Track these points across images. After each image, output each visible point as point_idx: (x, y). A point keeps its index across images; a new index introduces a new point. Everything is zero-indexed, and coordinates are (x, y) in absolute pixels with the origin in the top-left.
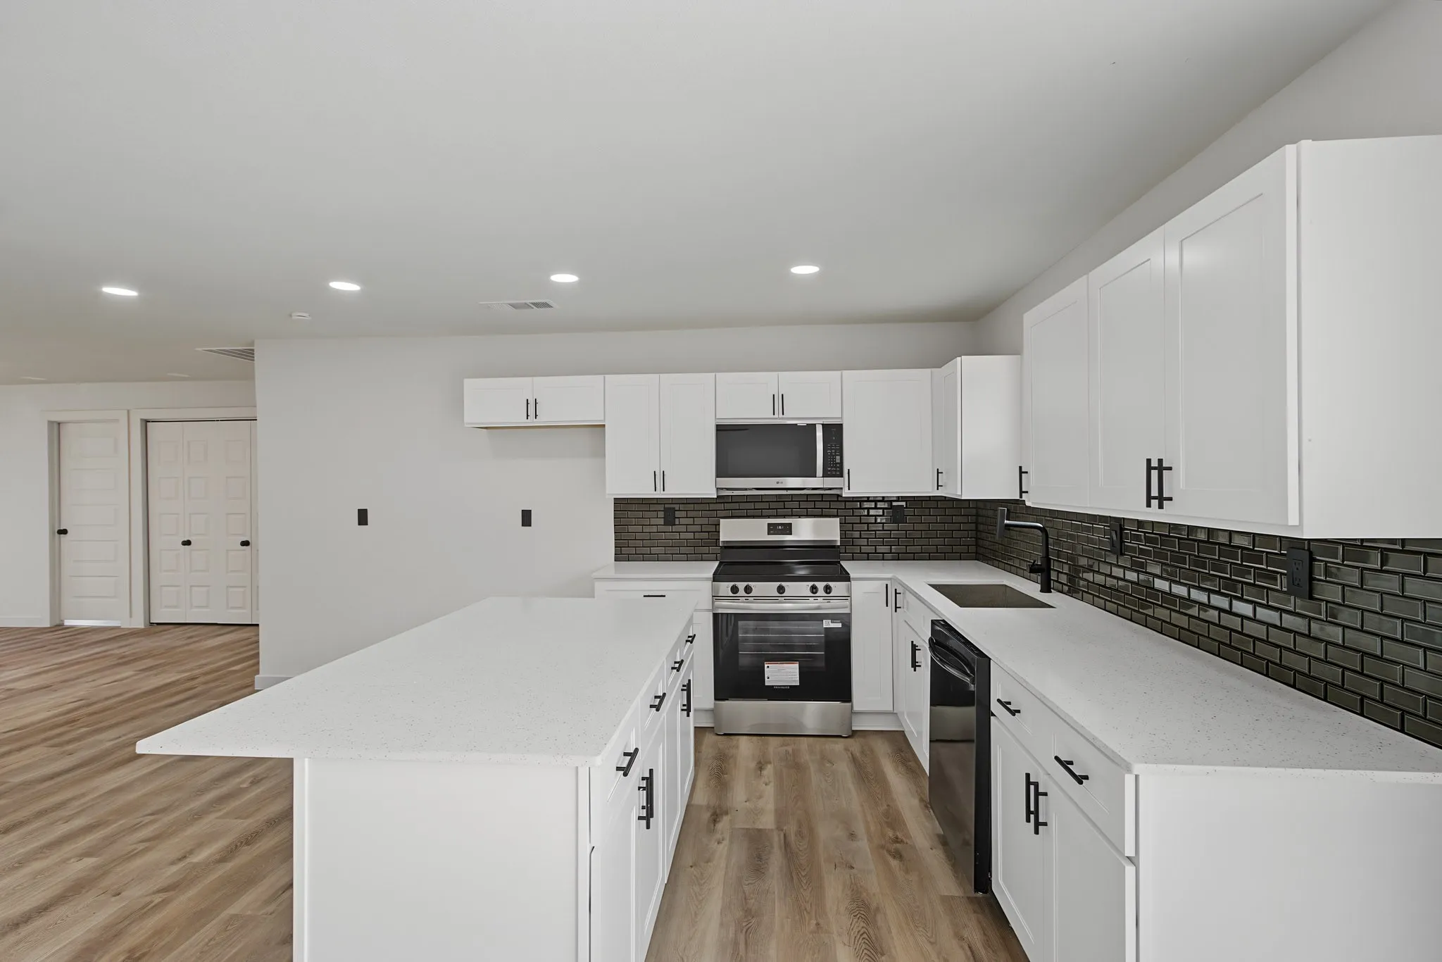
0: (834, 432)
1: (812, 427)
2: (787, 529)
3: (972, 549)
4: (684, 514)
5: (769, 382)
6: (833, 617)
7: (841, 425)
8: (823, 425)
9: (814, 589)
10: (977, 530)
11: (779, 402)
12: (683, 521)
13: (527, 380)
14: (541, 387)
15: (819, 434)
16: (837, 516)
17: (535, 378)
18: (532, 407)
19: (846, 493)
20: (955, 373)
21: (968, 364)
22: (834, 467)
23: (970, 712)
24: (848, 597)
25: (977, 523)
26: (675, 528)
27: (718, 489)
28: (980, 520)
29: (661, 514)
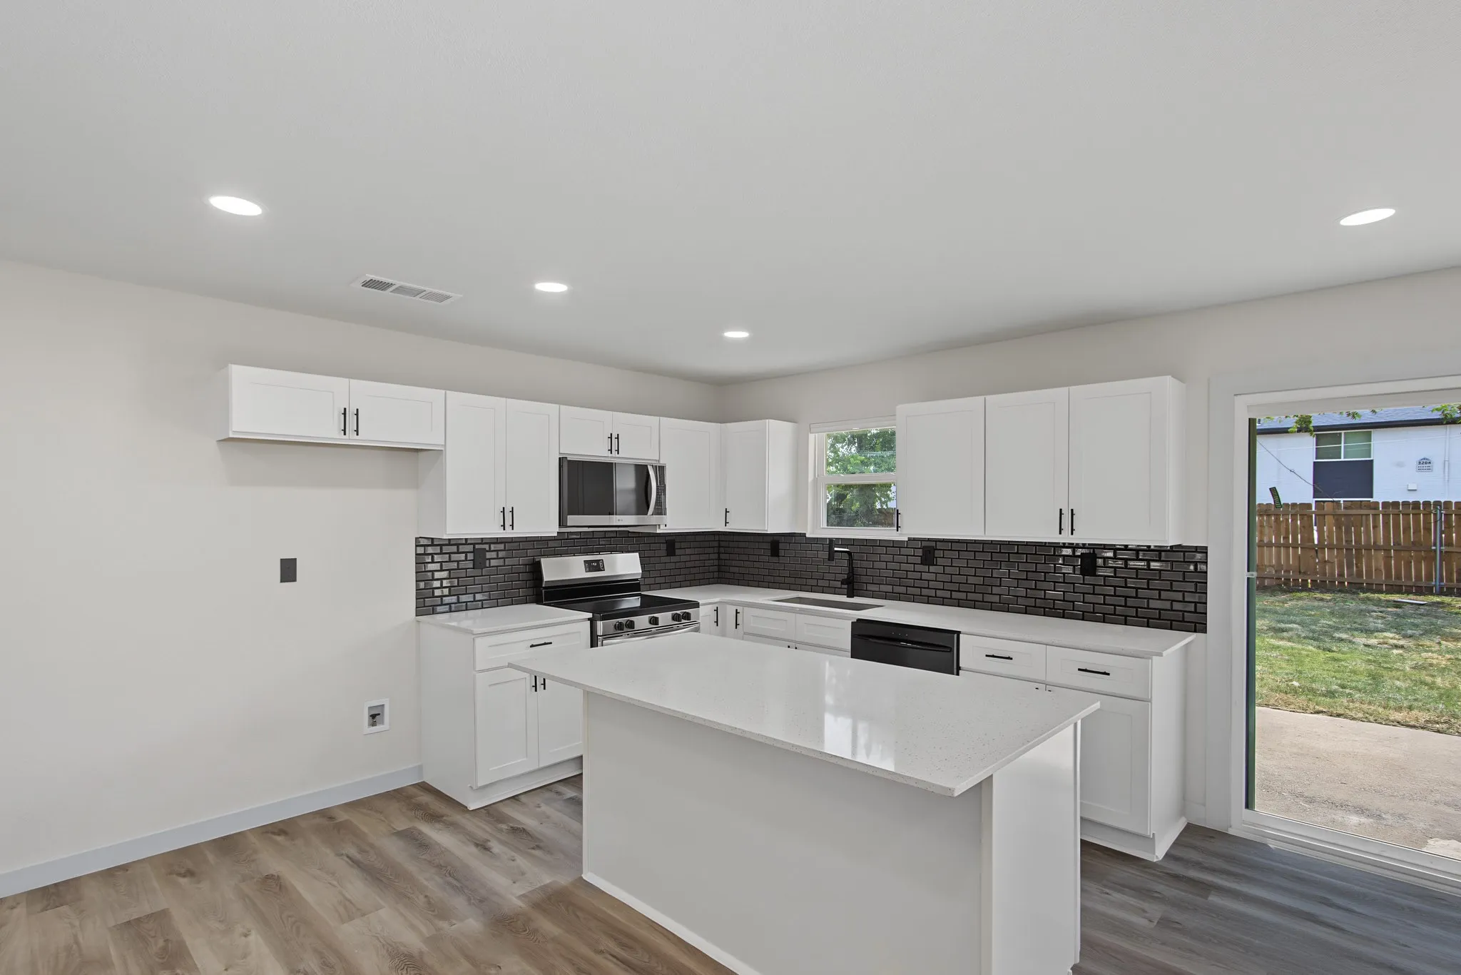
0: (660, 473)
1: (646, 466)
2: (600, 565)
4: (494, 555)
5: (605, 420)
8: (653, 467)
9: (676, 618)
10: (719, 559)
12: (493, 562)
15: (652, 474)
17: (352, 381)
19: (660, 529)
22: (660, 506)
25: (719, 553)
26: (484, 571)
28: (722, 550)
29: (470, 556)
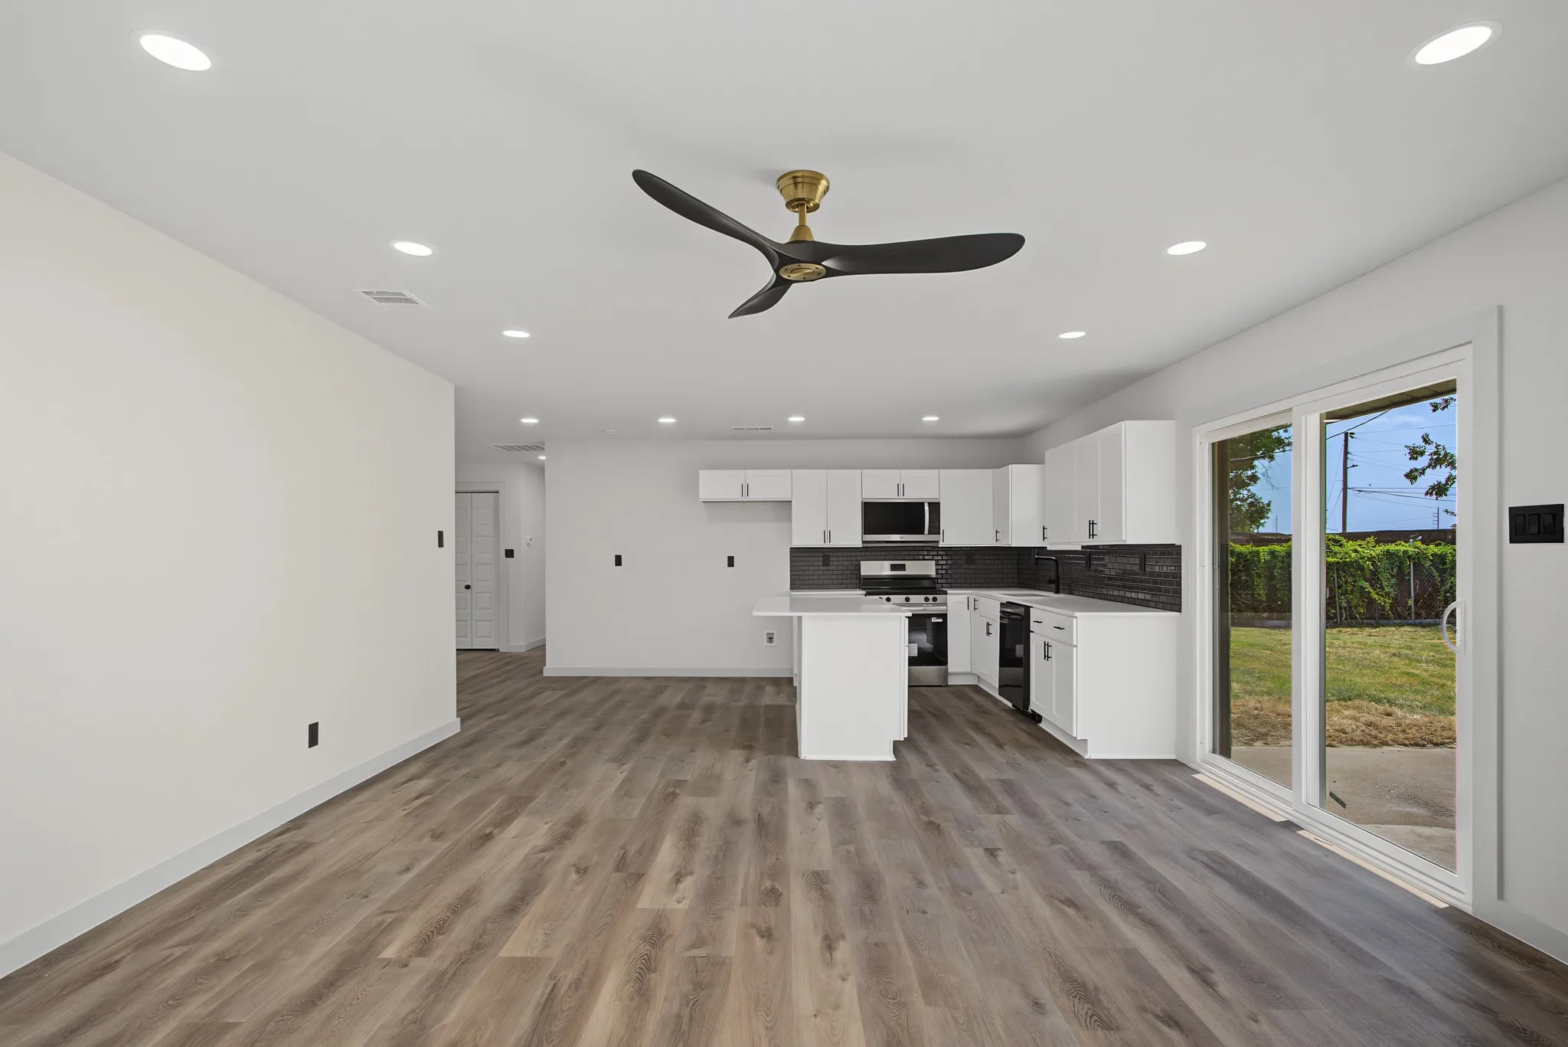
0: (935, 507)
1: (923, 504)
2: (903, 567)
3: (1016, 580)
4: (835, 559)
5: (895, 476)
6: (938, 616)
7: (939, 503)
8: (929, 503)
9: (927, 599)
11: (900, 488)
12: (835, 563)
13: (741, 472)
14: (753, 476)
15: (927, 508)
16: (933, 560)
17: (747, 471)
18: (746, 489)
19: (941, 544)
20: (1008, 473)
21: (1015, 469)
22: (935, 529)
23: (1020, 670)
24: (945, 604)
25: (1018, 564)
26: (830, 568)
27: (863, 542)
29: (821, 559)
